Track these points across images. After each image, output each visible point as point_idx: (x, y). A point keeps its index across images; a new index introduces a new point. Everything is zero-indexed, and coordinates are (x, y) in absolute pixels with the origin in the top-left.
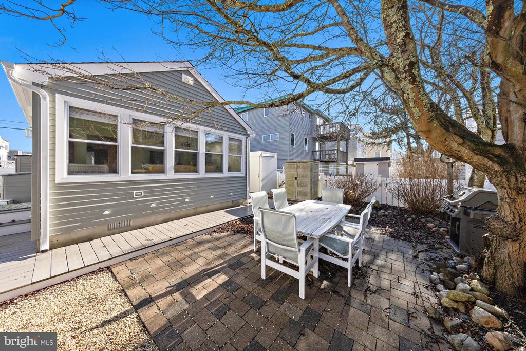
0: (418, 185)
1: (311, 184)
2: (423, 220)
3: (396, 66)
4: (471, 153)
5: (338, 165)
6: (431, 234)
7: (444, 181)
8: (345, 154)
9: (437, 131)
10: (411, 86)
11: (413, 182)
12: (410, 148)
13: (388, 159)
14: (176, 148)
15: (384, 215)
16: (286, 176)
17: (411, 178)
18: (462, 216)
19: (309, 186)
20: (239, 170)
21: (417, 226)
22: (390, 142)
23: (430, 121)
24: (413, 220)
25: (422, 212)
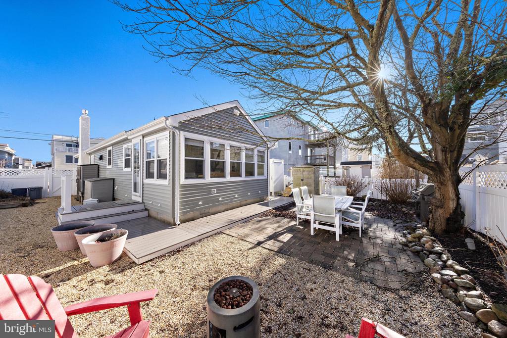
0: (396, 184)
1: (315, 184)
2: (399, 207)
3: (383, 126)
4: (419, 166)
5: (328, 168)
6: (406, 215)
7: (413, 180)
8: (333, 159)
9: (403, 156)
10: (390, 136)
11: (392, 181)
12: (388, 153)
13: (370, 162)
14: (231, 160)
15: (373, 205)
16: (294, 179)
17: (390, 179)
18: (421, 201)
19: (313, 185)
20: (263, 174)
21: (395, 210)
22: (371, 148)
23: (399, 151)
24: (393, 207)
25: (399, 202)
